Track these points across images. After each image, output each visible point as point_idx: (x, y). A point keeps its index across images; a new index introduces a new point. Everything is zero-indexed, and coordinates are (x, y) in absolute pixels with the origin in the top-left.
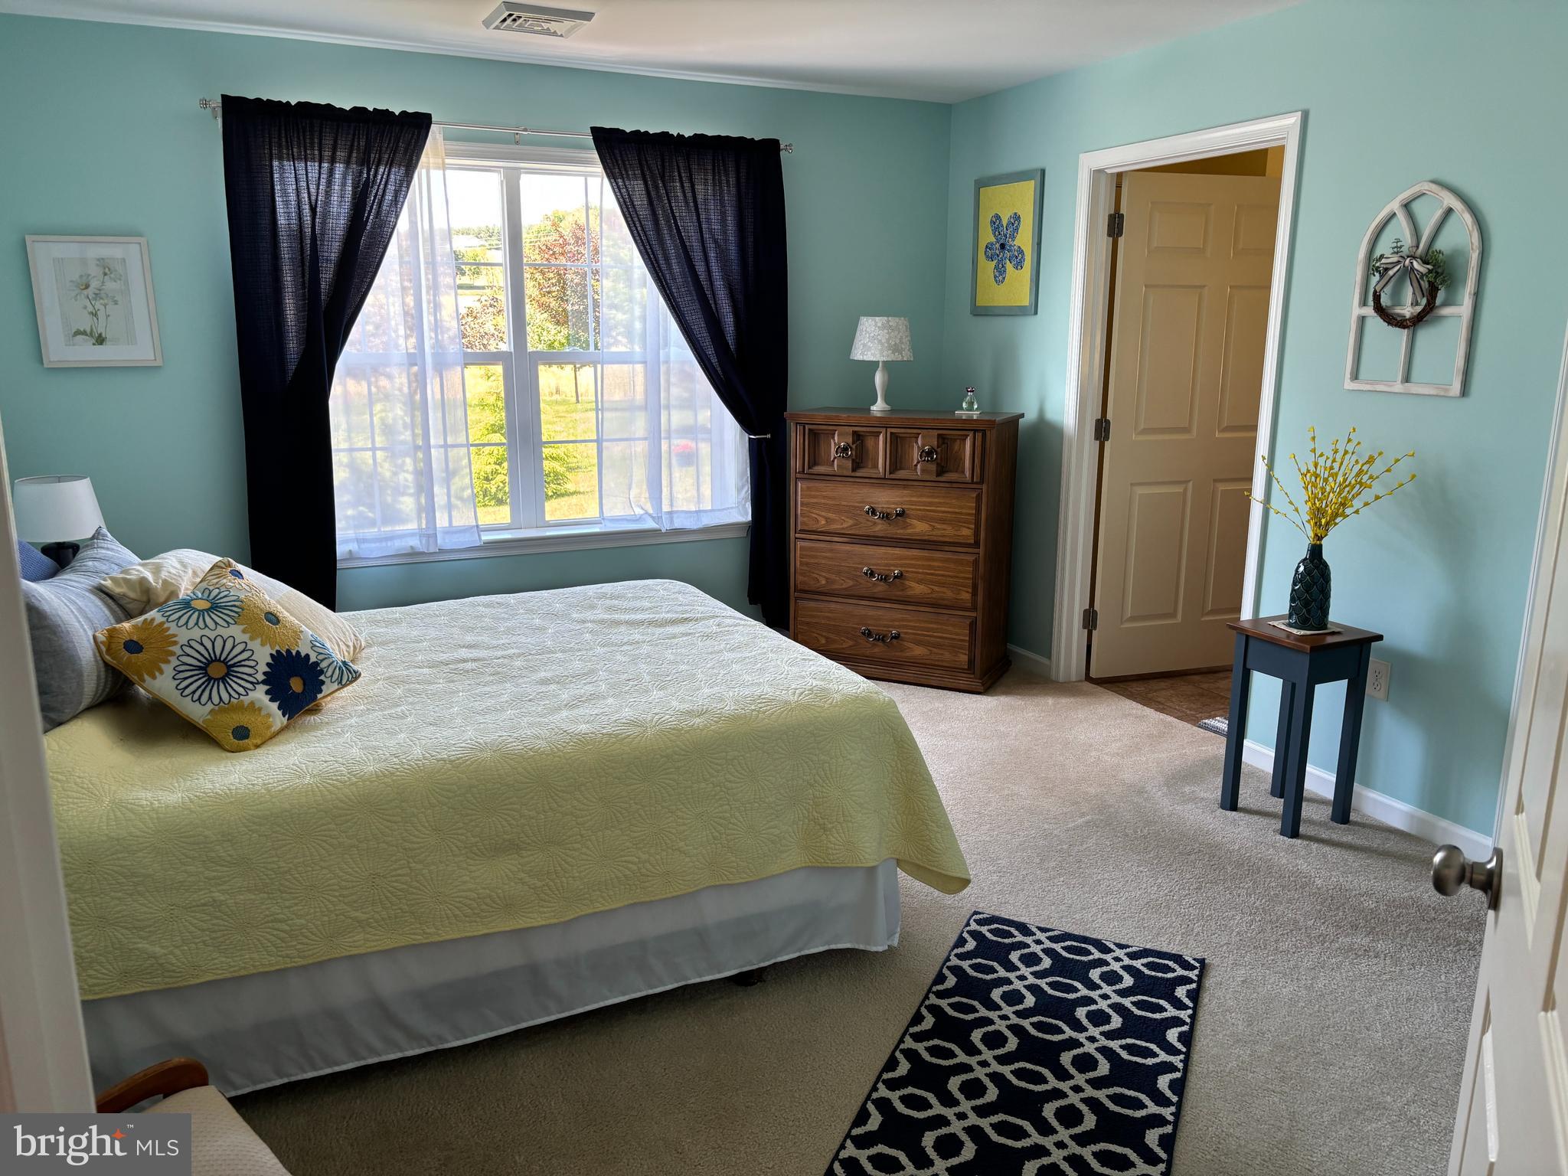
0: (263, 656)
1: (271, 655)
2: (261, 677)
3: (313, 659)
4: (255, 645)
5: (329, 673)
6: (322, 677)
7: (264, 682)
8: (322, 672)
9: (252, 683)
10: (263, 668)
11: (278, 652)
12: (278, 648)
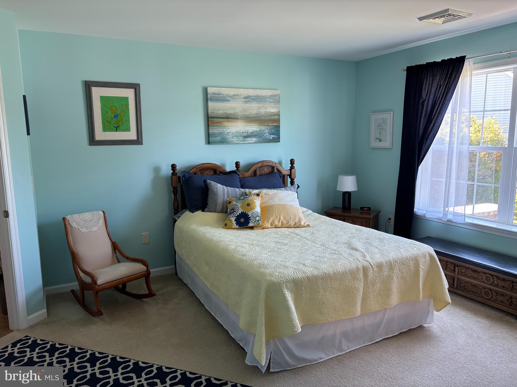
0: (240, 211)
1: (242, 212)
2: (236, 215)
3: (249, 216)
4: (240, 209)
5: (251, 221)
6: (250, 221)
7: (236, 217)
8: (250, 220)
9: (234, 216)
10: (238, 214)
11: (243, 212)
12: (244, 211)
